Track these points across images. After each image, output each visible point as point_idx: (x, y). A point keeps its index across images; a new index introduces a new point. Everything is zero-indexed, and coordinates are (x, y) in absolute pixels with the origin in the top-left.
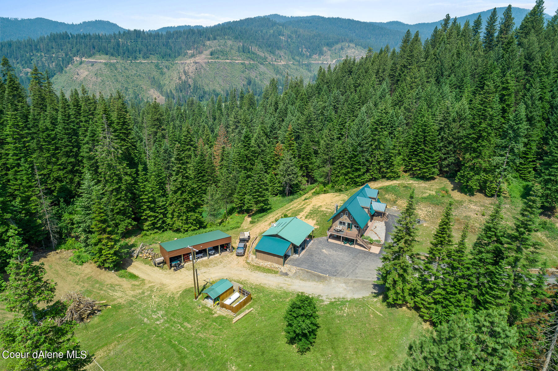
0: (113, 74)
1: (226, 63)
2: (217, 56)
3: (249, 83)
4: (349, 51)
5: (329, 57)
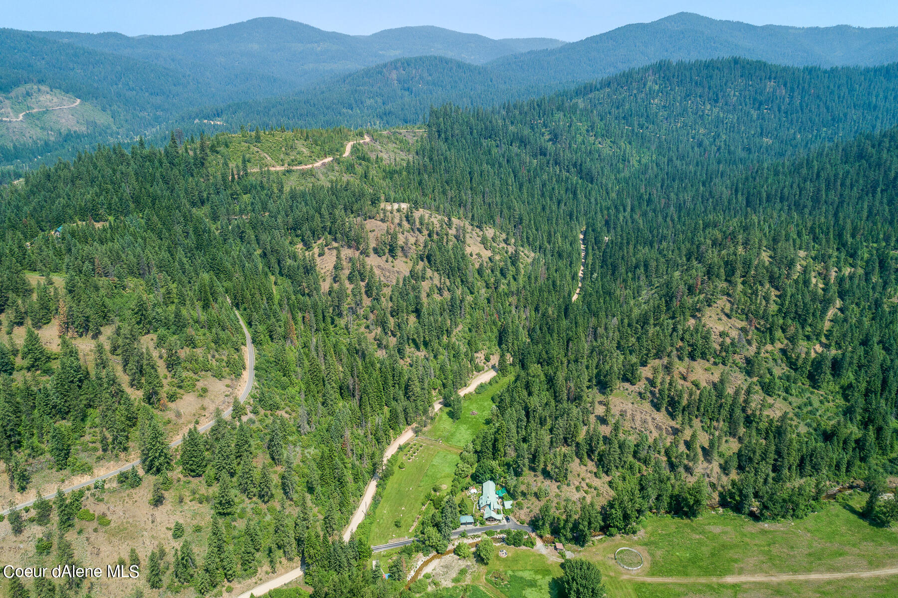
4: (41, 99)
5: (9, 109)
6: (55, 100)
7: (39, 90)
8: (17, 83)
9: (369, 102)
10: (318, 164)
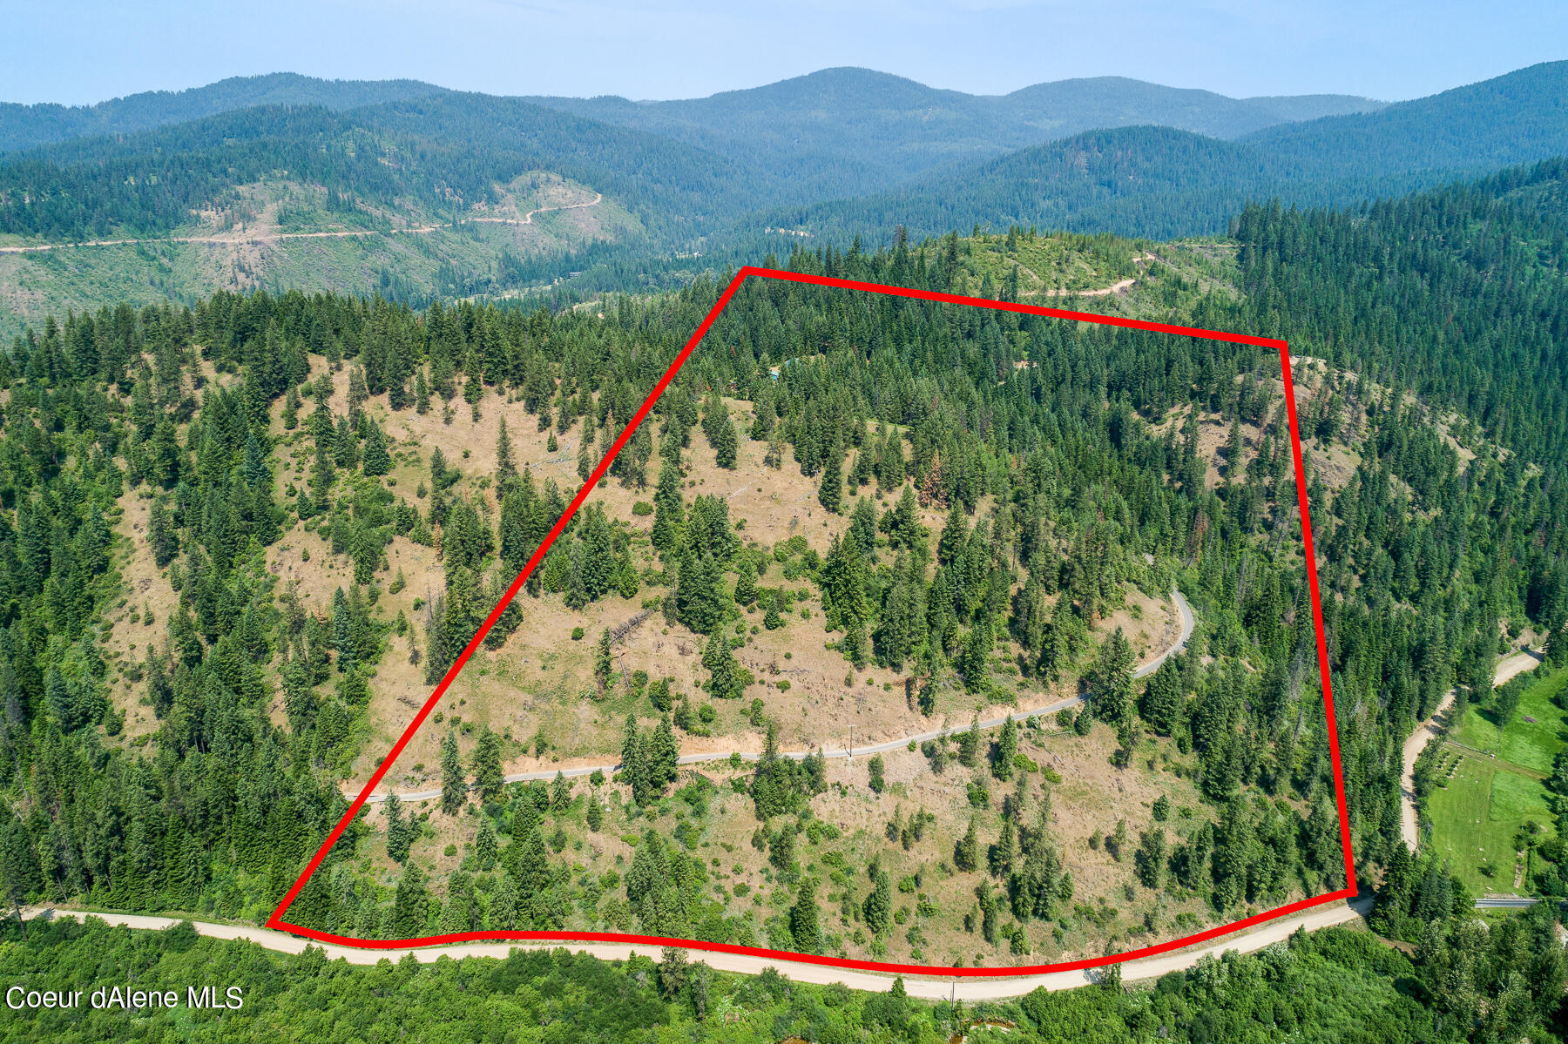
0: (67, 281)
1: (321, 239)
2: (292, 225)
3: (386, 282)
4: (551, 193)
5: (513, 208)
6: (570, 194)
7: (548, 180)
8: (518, 171)
9: (1045, 204)
10: (1116, 288)
